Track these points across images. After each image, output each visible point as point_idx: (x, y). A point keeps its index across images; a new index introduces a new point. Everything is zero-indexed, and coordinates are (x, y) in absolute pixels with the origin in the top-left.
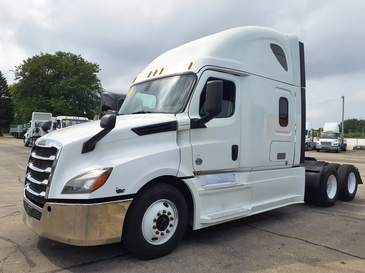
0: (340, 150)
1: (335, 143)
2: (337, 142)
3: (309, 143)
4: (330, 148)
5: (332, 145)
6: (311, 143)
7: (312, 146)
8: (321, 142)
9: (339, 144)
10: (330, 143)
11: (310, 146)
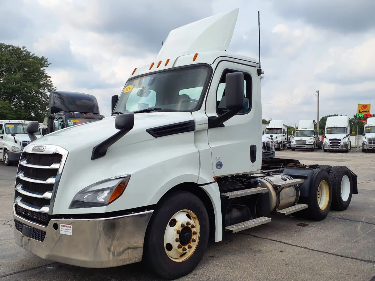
0: (315, 148)
1: (310, 141)
2: (312, 140)
3: (284, 142)
4: (304, 147)
5: (307, 143)
6: (286, 142)
7: (287, 145)
8: (296, 140)
9: (314, 142)
10: (304, 141)
11: (284, 145)
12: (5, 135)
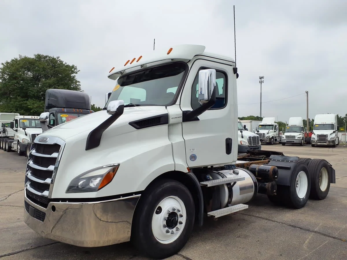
0: (304, 143)
1: (299, 136)
2: (301, 136)
3: (275, 137)
4: (294, 142)
5: (296, 138)
6: (278, 137)
7: (278, 140)
8: (286, 136)
9: (303, 137)
10: (294, 137)
11: (276, 140)
12: (19, 129)
